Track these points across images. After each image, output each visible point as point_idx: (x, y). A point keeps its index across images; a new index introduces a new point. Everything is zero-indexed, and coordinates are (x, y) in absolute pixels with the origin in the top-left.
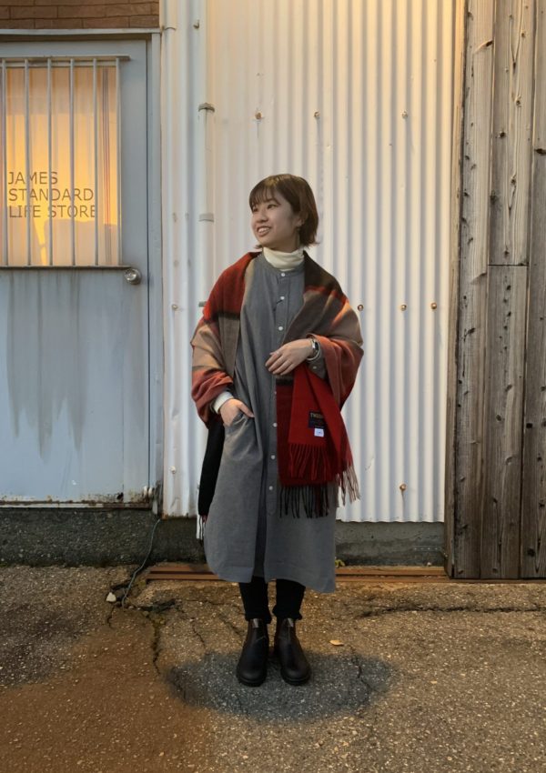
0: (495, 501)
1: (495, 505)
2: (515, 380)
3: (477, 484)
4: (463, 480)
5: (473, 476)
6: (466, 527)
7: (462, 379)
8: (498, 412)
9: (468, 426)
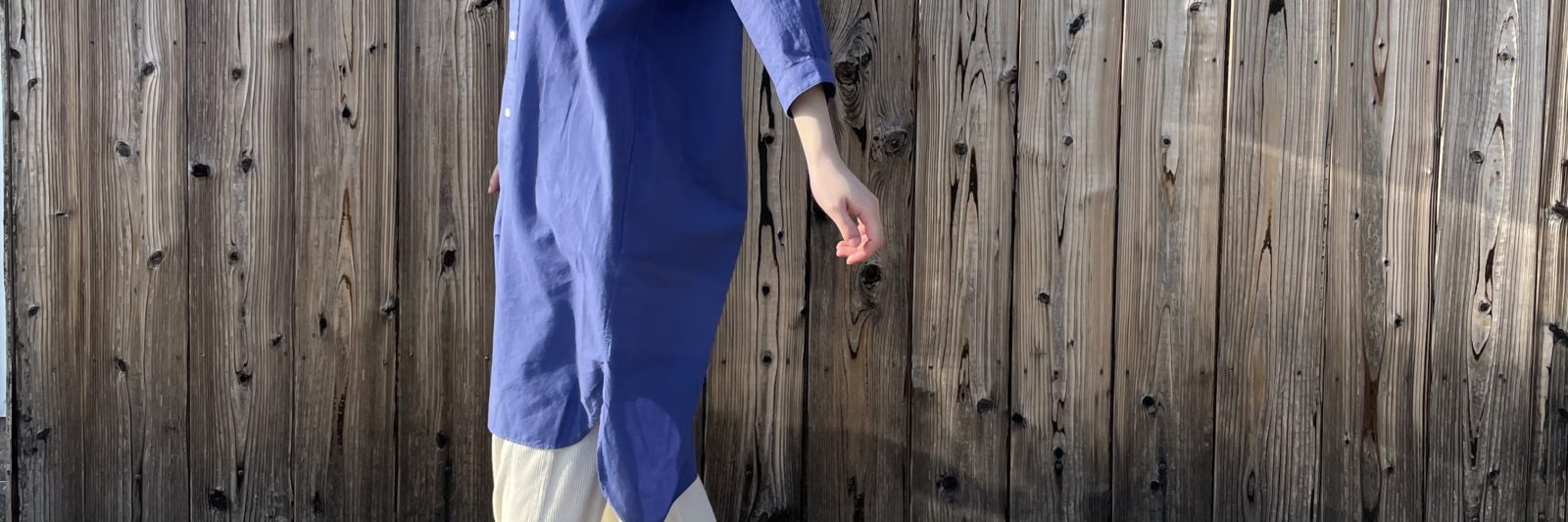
0: (122, 365)
1: (121, 375)
2: (164, 53)
3: (72, 322)
4: (33, 312)
5: (61, 300)
6: (44, 435)
7: (18, 45)
8: (124, 135)
9: (40, 169)
